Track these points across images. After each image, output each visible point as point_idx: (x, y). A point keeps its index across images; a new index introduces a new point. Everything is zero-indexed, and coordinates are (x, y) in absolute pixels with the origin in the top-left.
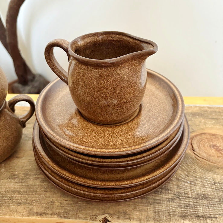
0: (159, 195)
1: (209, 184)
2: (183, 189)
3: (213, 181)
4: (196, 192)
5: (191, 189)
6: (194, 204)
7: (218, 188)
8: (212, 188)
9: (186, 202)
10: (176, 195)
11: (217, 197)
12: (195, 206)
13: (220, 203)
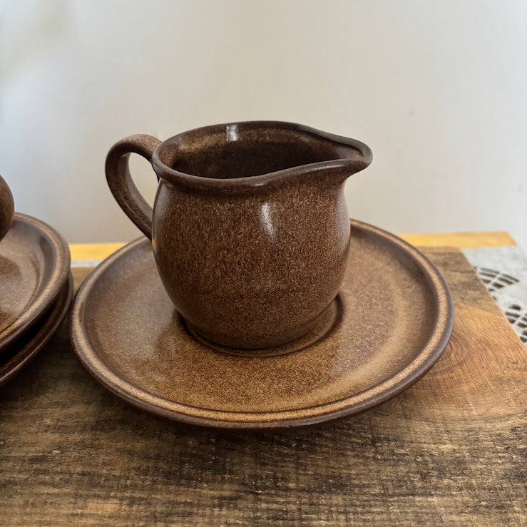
0: (191, 489)
1: (355, 445)
2: (271, 466)
3: (370, 436)
4: (310, 473)
5: (297, 464)
6: (300, 509)
7: (382, 454)
8: (364, 456)
9: (275, 506)
10: (246, 485)
11: (375, 482)
12: (304, 516)
13: (385, 498)
